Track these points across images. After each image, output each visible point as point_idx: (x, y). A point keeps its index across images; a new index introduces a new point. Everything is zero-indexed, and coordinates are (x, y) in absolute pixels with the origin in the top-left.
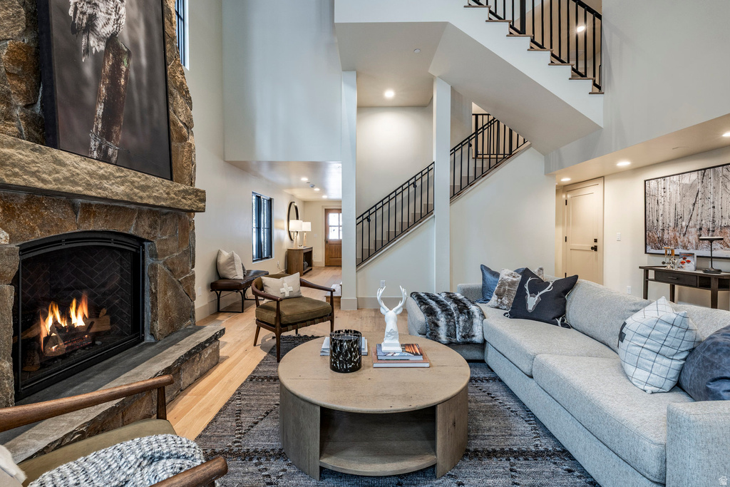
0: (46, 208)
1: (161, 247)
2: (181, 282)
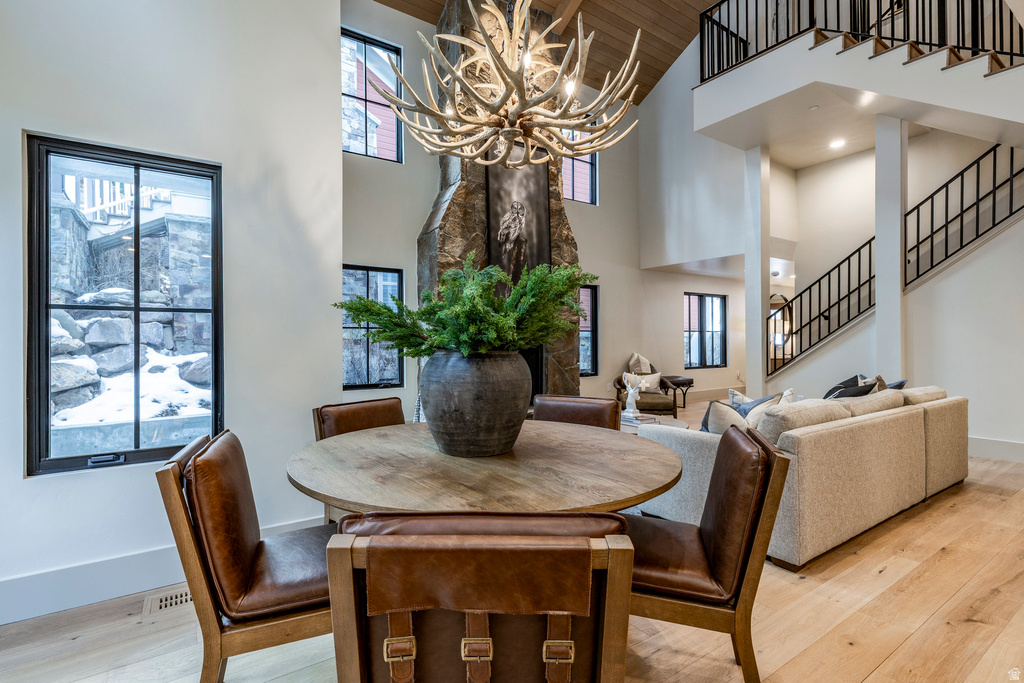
1: (551, 346)
2: (567, 371)
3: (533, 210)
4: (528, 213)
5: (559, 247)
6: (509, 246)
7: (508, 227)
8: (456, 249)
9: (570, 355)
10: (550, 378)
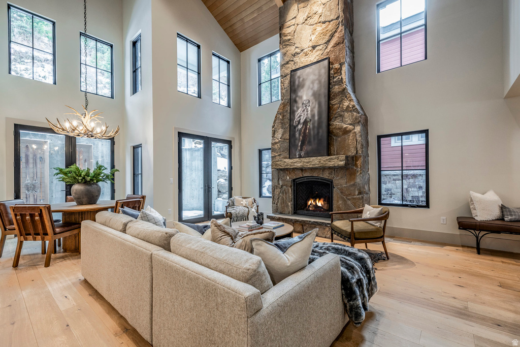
0: (297, 172)
1: (335, 182)
2: (349, 199)
3: (316, 101)
4: (313, 103)
5: (341, 116)
6: (300, 127)
7: (300, 116)
8: (279, 135)
9: (352, 188)
10: (334, 202)
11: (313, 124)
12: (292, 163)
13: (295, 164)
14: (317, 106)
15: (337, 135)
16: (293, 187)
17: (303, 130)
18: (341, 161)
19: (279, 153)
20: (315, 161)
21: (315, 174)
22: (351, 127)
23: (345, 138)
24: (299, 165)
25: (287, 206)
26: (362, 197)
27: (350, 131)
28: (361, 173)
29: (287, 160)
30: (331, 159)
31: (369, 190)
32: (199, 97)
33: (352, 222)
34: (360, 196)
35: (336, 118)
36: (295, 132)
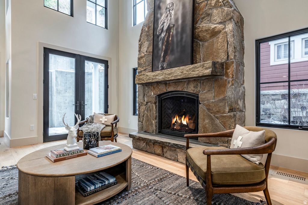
0: (160, 86)
1: (201, 97)
2: (217, 118)
4: (176, 6)
5: (209, 15)
6: (163, 35)
7: (164, 23)
8: (144, 49)
9: (221, 104)
10: (200, 121)
11: (177, 29)
12: (153, 76)
13: (157, 77)
14: (181, 7)
15: (203, 40)
16: (157, 104)
17: (166, 38)
18: (207, 69)
19: (145, 68)
20: (178, 72)
21: (179, 89)
22: (220, 26)
23: (213, 41)
24: (160, 78)
25: (152, 124)
26: (235, 115)
27: (219, 32)
28: (233, 85)
29: (149, 74)
30: (196, 67)
31: (245, 107)
32: (72, 15)
33: (209, 155)
34: (232, 114)
35: (203, 18)
36: (158, 42)
